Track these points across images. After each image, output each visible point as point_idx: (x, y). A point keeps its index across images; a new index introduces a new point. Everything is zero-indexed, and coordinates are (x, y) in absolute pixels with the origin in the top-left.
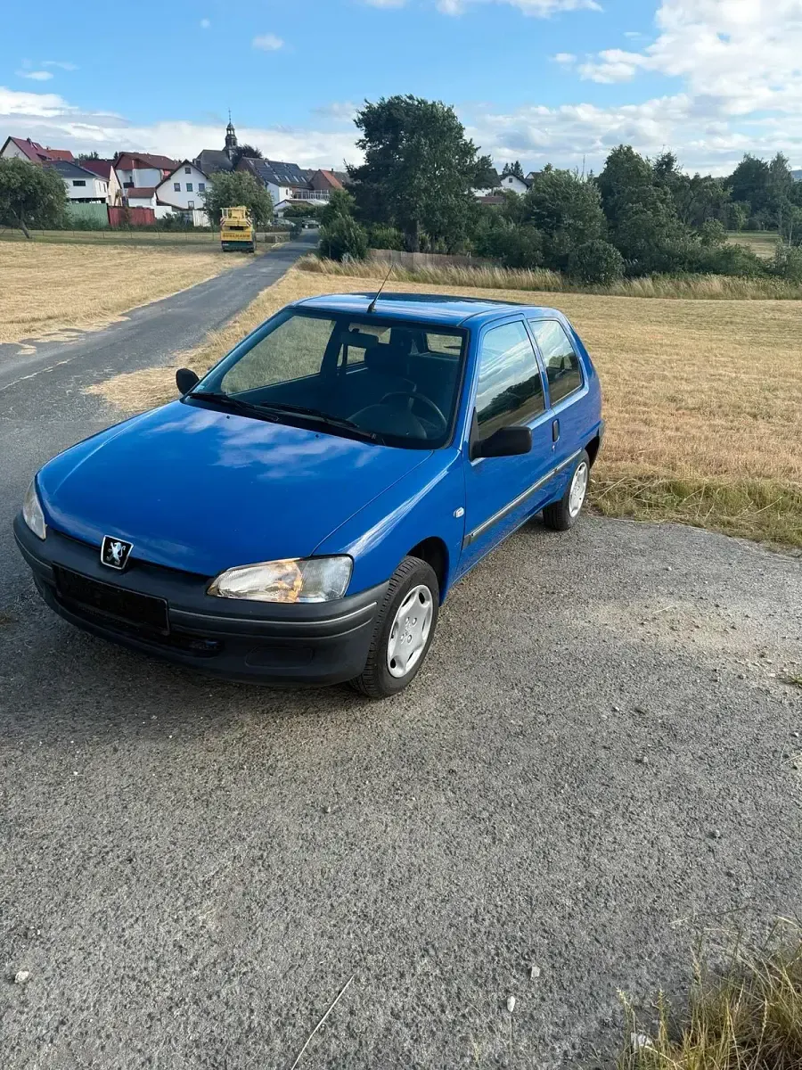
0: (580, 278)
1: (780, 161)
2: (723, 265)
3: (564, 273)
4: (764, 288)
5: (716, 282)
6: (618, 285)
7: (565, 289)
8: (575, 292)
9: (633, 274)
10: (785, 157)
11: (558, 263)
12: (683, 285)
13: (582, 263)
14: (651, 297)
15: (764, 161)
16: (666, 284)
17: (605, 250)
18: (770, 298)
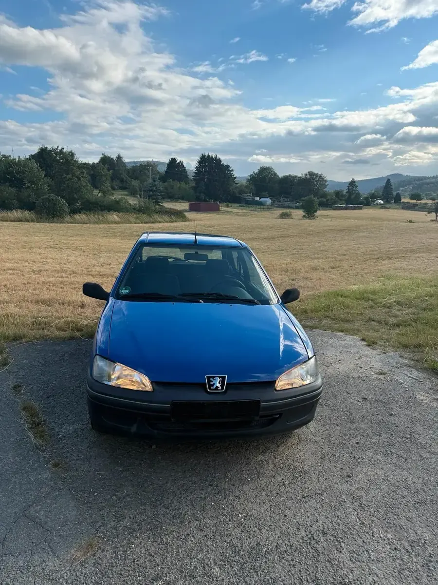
0: (46, 215)
1: (119, 158)
2: (115, 207)
3: (36, 213)
4: (138, 218)
5: (114, 216)
6: (68, 218)
7: (38, 221)
8: (44, 222)
9: (74, 212)
10: (121, 156)
11: (29, 206)
12: (101, 218)
13: (45, 207)
14: (87, 224)
15: (112, 157)
16: (92, 217)
17: (56, 200)
18: (142, 223)
